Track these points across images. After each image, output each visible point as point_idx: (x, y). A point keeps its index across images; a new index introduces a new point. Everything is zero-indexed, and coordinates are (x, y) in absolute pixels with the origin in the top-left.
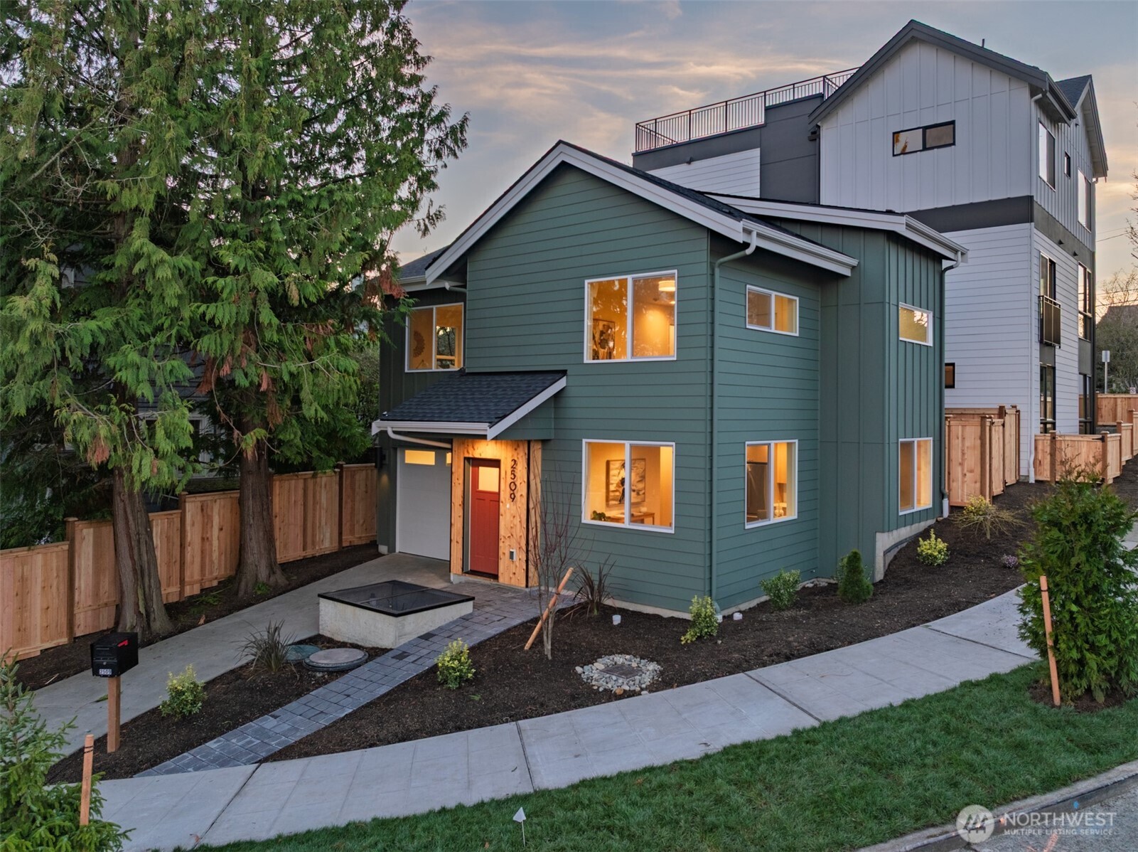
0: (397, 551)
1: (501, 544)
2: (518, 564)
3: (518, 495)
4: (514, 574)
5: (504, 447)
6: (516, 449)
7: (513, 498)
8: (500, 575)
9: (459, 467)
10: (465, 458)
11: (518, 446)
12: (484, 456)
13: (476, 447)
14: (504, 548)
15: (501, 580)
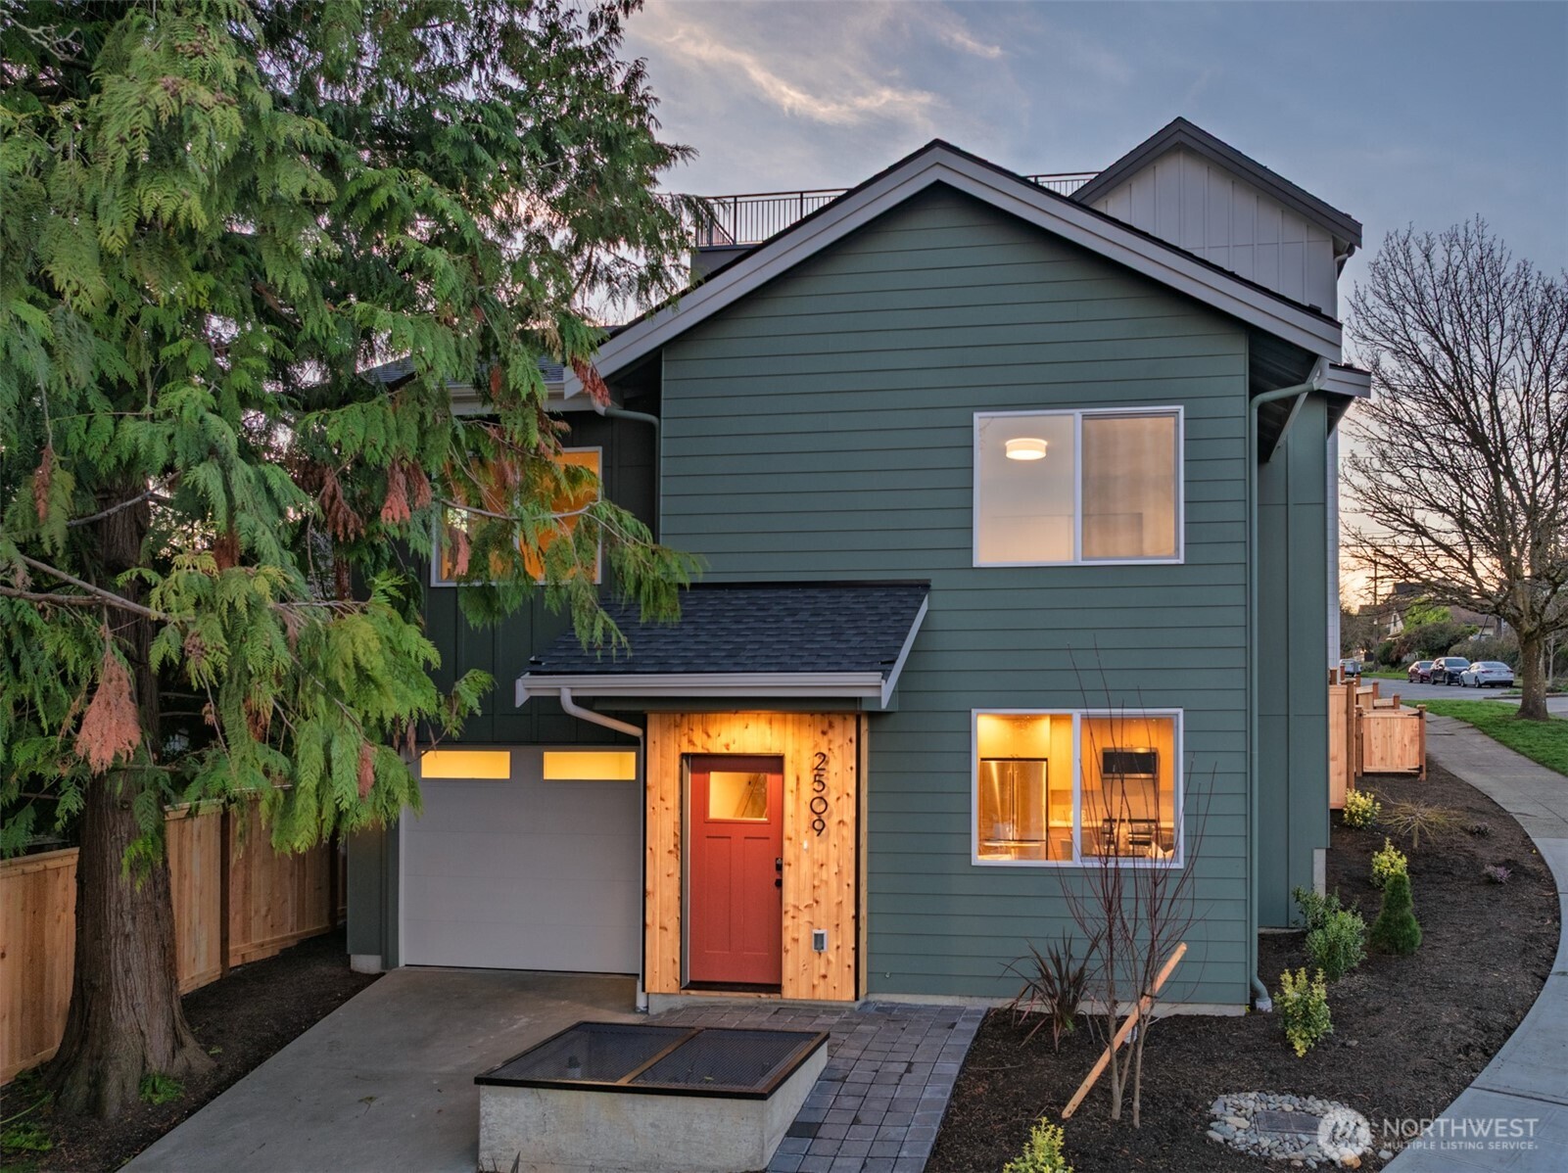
0: (402, 963)
1: (787, 922)
2: (832, 958)
3: (832, 823)
4: (824, 977)
5: (790, 729)
6: (824, 733)
7: (819, 826)
8: (785, 982)
9: (664, 773)
10: (684, 756)
11: (831, 726)
12: (734, 749)
13: (713, 732)
14: (796, 930)
15: (790, 992)
